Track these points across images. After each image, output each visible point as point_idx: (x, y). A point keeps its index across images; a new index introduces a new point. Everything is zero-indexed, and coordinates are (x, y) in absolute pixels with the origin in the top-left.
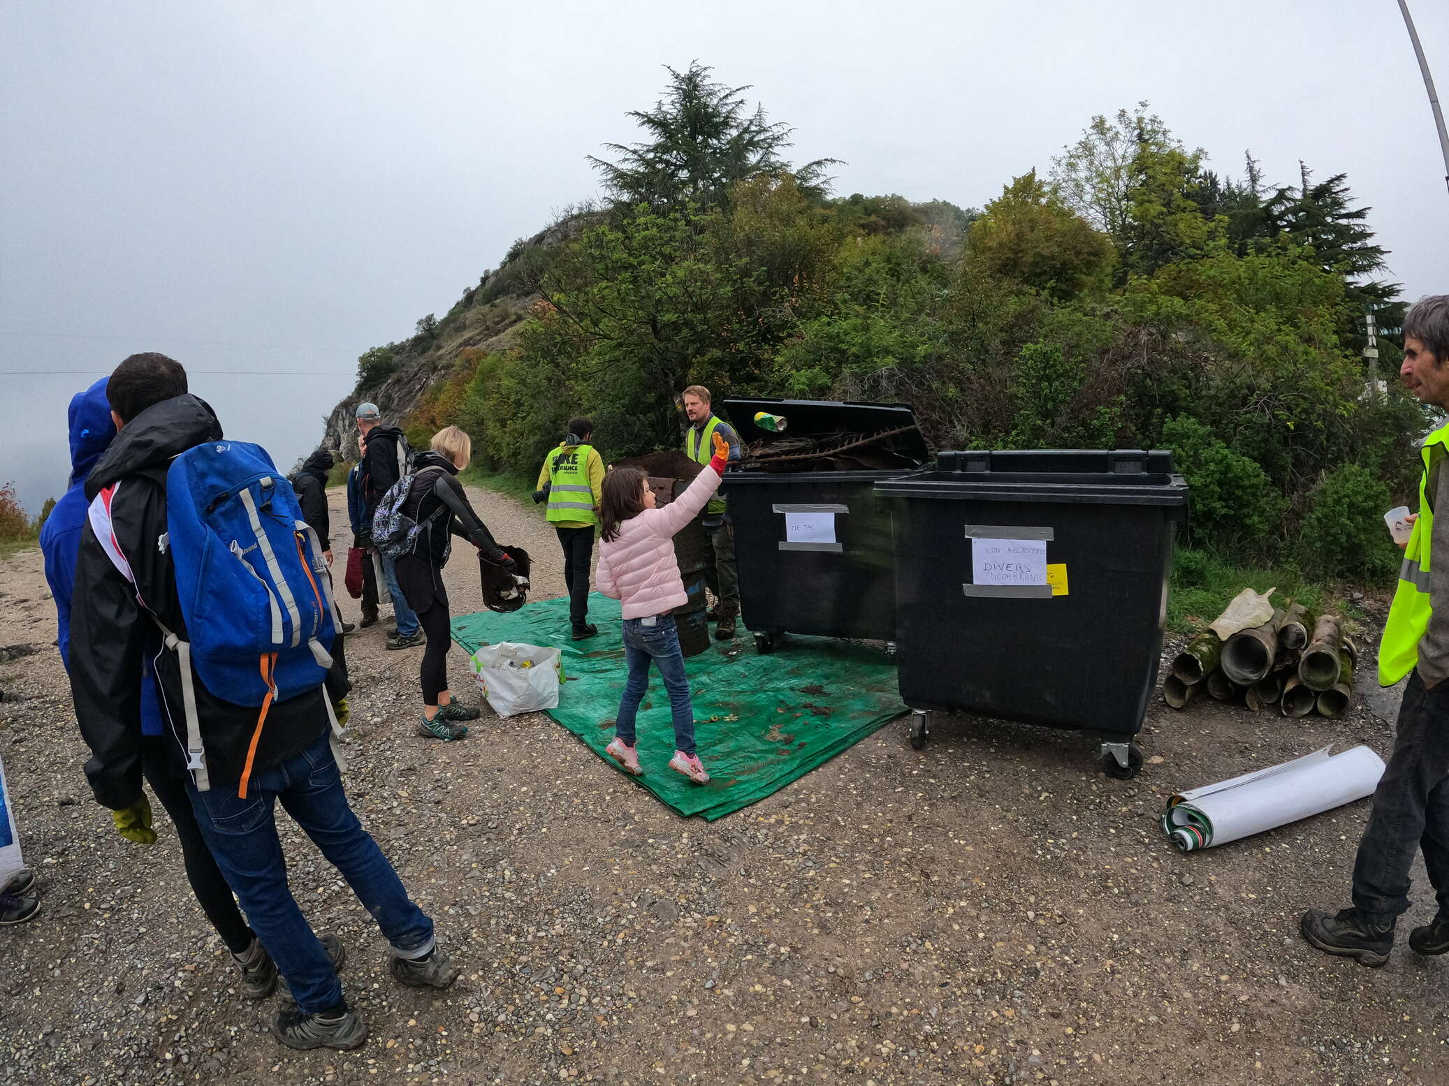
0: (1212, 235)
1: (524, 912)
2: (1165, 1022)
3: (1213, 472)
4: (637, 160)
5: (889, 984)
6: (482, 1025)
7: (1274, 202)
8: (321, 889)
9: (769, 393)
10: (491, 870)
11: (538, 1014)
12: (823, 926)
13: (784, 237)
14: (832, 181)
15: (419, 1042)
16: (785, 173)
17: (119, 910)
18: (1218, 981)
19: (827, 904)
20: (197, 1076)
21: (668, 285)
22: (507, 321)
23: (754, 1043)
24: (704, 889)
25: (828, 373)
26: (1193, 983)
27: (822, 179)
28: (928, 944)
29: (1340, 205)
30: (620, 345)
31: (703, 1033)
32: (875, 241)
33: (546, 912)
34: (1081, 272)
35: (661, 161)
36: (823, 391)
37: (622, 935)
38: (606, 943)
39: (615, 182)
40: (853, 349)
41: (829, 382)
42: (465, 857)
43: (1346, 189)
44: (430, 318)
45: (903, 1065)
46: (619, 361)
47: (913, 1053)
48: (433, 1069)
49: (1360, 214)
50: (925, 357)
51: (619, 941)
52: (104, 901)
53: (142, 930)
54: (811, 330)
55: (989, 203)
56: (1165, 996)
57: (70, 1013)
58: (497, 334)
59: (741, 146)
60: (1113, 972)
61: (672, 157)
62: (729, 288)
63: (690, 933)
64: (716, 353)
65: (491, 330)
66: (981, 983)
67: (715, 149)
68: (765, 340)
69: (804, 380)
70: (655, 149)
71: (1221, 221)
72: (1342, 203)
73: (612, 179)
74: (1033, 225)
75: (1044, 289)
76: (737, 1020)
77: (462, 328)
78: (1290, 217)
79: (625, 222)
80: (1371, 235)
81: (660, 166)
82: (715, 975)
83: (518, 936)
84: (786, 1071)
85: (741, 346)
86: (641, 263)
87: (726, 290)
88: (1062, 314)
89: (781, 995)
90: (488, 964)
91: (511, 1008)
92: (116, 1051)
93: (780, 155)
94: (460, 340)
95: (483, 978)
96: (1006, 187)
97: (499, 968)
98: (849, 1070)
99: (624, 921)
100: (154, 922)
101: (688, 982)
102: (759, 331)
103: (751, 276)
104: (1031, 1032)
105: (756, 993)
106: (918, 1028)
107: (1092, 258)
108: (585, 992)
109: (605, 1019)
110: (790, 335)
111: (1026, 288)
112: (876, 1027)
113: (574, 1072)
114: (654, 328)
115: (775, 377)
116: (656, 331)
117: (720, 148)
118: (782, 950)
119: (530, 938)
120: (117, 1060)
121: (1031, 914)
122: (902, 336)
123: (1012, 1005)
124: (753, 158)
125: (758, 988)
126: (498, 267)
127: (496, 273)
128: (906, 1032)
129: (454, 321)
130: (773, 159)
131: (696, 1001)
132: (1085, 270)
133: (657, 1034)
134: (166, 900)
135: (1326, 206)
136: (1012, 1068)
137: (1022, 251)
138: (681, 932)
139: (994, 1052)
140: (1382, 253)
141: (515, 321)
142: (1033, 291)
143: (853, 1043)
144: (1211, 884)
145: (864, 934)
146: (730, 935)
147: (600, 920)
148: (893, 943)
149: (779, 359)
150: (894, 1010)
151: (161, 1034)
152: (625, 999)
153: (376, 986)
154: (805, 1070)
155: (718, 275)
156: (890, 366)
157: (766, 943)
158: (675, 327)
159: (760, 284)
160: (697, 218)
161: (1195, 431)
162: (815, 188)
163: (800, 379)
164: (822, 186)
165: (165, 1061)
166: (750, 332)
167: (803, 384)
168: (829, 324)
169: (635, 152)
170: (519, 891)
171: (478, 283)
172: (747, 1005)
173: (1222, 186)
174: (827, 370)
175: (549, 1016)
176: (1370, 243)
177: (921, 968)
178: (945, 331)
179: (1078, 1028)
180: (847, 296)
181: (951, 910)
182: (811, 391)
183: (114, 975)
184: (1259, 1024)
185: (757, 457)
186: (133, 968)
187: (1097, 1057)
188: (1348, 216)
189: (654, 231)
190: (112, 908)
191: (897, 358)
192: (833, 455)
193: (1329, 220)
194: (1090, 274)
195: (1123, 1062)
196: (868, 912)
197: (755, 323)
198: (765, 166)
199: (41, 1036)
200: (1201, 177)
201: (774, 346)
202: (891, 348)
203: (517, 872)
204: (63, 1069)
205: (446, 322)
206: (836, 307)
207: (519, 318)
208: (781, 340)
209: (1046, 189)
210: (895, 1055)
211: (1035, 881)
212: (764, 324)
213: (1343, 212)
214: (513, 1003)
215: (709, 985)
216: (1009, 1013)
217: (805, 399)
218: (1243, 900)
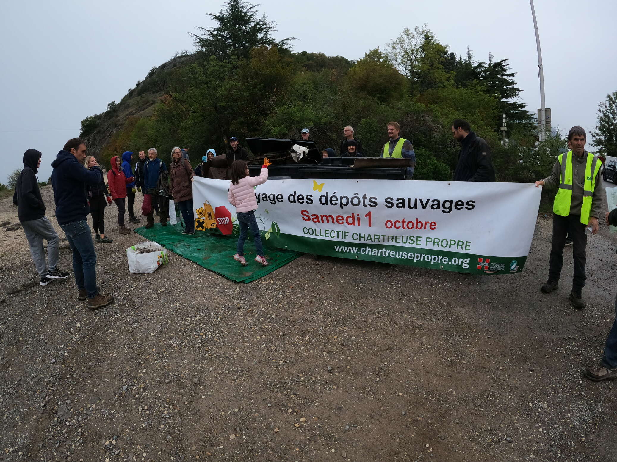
0: (448, 80)
1: (186, 314)
2: (394, 329)
3: (431, 168)
4: (209, 35)
5: (307, 323)
6: (178, 347)
7: (476, 67)
8: (111, 318)
9: (263, 136)
10: (172, 304)
11: (196, 341)
12: (285, 309)
13: (271, 72)
14: (293, 47)
15: (157, 355)
16: (273, 43)
17: (34, 337)
18: (412, 319)
19: (286, 303)
20: (81, 380)
21: (222, 91)
22: (148, 104)
23: (266, 340)
24: (246, 302)
25: (287, 128)
26: (404, 320)
27: (289, 46)
28: (319, 312)
29: (504, 70)
30: (201, 116)
31: (250, 340)
32: (309, 74)
33: (193, 313)
34: (392, 91)
35: (220, 35)
36: (284, 135)
37: (220, 317)
38: (215, 320)
39: (200, 44)
40: (297, 119)
41: (287, 132)
42: (162, 302)
43: (508, 65)
44: (113, 103)
45: (312, 342)
46: (200, 122)
47: (315, 339)
48: (164, 361)
49: (512, 75)
50: (325, 123)
51: (219, 319)
52: (27, 336)
53: (46, 341)
54: (280, 111)
55: (359, 60)
56: (395, 323)
57: (26, 372)
58: (143, 110)
59: (255, 30)
60: (378, 317)
61: (225, 34)
62: (247, 93)
63: (242, 314)
64: (242, 119)
65: (142, 108)
66: (336, 321)
67: (244, 31)
68: (262, 114)
69: (277, 131)
70: (218, 30)
71: (452, 73)
72: (505, 70)
73: (198, 43)
74: (374, 70)
75: (375, 97)
76: (260, 335)
77: (128, 107)
78: (483, 74)
79: (205, 63)
80: (516, 83)
81: (219, 37)
82: (252, 324)
83: (185, 321)
84: (276, 347)
85: (252, 116)
86: (211, 81)
87: (246, 94)
88: (381, 107)
89: (273, 328)
90: (177, 330)
91: (187, 341)
92: (47, 379)
93: (272, 35)
94: (127, 113)
95: (175, 334)
96: (366, 54)
97: (180, 331)
98: (295, 345)
99: (220, 313)
100: (50, 338)
101: (243, 327)
102: (260, 110)
103: (257, 88)
104: (352, 332)
105: (265, 328)
106: (317, 333)
107: (397, 86)
108: (210, 333)
109: (218, 339)
110: (272, 113)
111: (368, 96)
112: (304, 334)
113: (210, 354)
114: (216, 108)
115: (266, 130)
116: (217, 111)
117: (246, 31)
118: (273, 316)
119: (189, 321)
120: (49, 382)
121: (353, 303)
122: (317, 114)
123: (346, 326)
124: (260, 36)
125: (266, 326)
126: (144, 79)
127: (143, 82)
128: (313, 334)
129: (124, 104)
130: (268, 36)
131: (246, 332)
132: (393, 90)
133: (235, 342)
134: (53, 331)
135: (499, 70)
136: (346, 341)
137: (368, 81)
138: (240, 314)
139: (340, 338)
140: (520, 91)
141: (152, 104)
142: (371, 98)
143: (297, 338)
144: (413, 295)
145: (299, 310)
146: (255, 314)
147: (212, 314)
148: (308, 312)
149: (267, 122)
150: (309, 329)
151: (64, 370)
152: (224, 334)
153: (139, 342)
154: (282, 346)
155: (243, 87)
156: (311, 126)
157: (268, 315)
158: (225, 108)
159: (260, 91)
160: (235, 62)
161: (426, 153)
162: (286, 49)
163: (276, 130)
164: (289, 49)
165: (67, 378)
166: (255, 111)
167: (277, 132)
168: (288, 108)
169: (209, 31)
170: (183, 309)
171: (135, 86)
172: (262, 331)
173: (458, 59)
174: (286, 127)
175: (199, 341)
176: (515, 86)
177: (317, 318)
178: (333, 113)
179: (366, 331)
180: (295, 97)
181: (327, 303)
182: (280, 135)
183: (39, 357)
184: (425, 330)
185: (258, 160)
186: (46, 353)
187: (372, 338)
188: (507, 75)
189: (217, 68)
190: (32, 337)
191: (314, 123)
192: (286, 159)
193: (499, 76)
194: (396, 92)
195: (381, 339)
196: (300, 305)
197: (258, 107)
198: (265, 39)
199: (16, 382)
200: (449, 55)
201: (265, 117)
202: (312, 119)
203: (181, 304)
204: (28, 390)
205: (121, 104)
206: (291, 102)
207: (154, 103)
208: (268, 114)
209: (382, 55)
210: (310, 340)
211: (355, 295)
212: (262, 108)
213: (505, 73)
214: (187, 339)
215: (250, 327)
216: (345, 328)
217: (277, 138)
218: (423, 299)
